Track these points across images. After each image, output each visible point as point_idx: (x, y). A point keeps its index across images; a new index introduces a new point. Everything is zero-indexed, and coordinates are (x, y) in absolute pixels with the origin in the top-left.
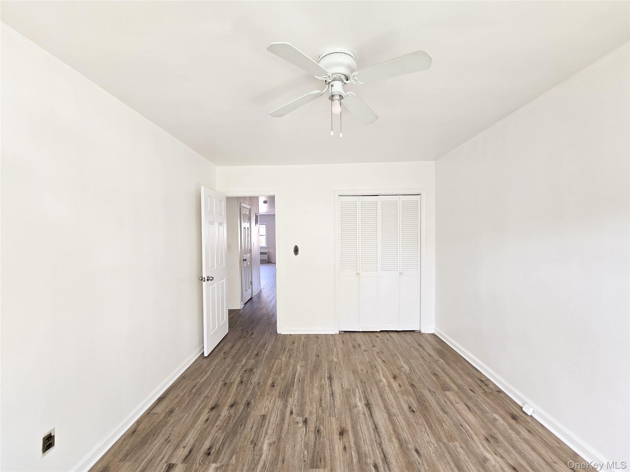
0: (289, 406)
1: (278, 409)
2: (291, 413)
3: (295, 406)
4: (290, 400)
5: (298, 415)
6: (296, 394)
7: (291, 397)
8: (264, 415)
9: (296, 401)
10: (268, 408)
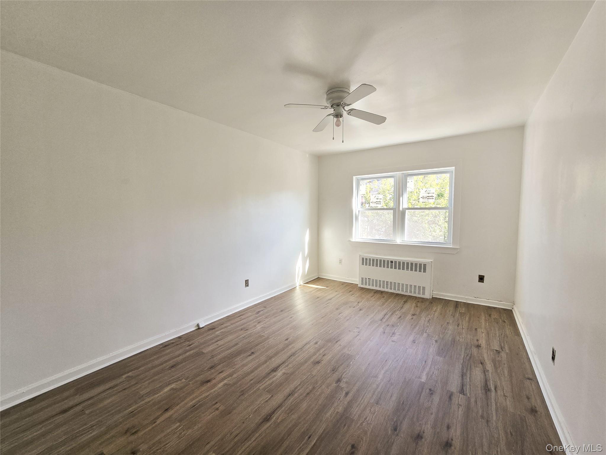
0: (346, 403)
1: (359, 404)
2: (347, 394)
3: (339, 400)
4: (340, 409)
5: (342, 388)
6: (328, 414)
7: (338, 412)
8: (377, 404)
9: (336, 404)
10: (370, 410)
